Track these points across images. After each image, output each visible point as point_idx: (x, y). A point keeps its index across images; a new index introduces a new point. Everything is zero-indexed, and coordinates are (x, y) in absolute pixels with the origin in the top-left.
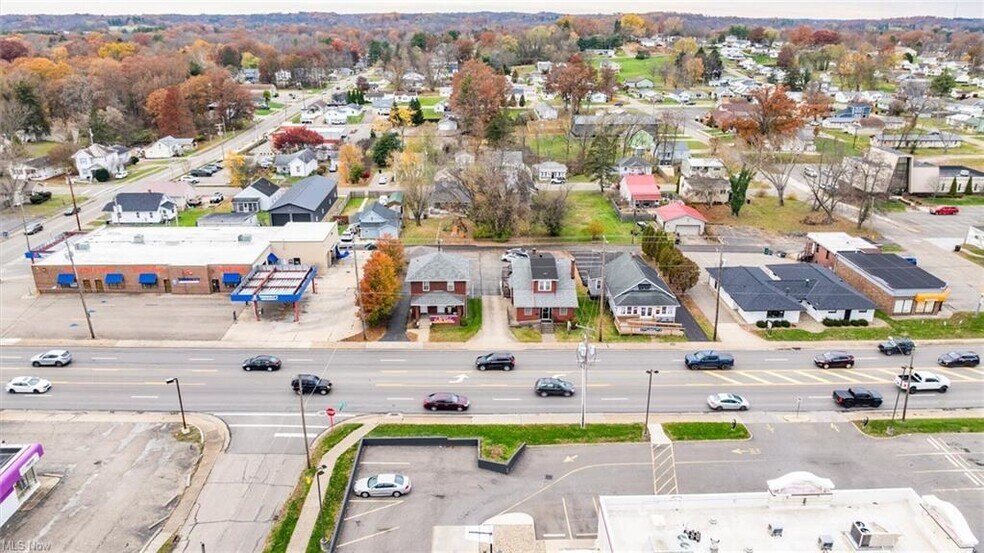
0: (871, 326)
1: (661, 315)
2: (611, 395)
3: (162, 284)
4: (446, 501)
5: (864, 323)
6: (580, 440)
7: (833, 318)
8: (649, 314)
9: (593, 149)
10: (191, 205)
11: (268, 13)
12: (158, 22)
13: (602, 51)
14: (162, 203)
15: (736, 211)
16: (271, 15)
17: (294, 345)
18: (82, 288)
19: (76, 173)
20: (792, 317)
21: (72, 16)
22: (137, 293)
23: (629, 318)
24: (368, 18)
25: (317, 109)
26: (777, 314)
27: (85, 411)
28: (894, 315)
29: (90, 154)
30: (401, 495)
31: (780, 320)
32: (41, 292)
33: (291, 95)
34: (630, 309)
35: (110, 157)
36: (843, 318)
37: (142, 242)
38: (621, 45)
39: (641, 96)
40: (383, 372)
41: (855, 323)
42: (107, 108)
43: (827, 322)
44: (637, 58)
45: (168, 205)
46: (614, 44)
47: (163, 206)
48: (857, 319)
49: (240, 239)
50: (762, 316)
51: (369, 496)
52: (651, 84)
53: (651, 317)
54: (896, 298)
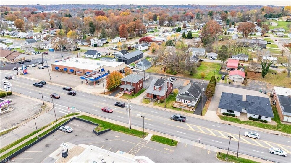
0: (268, 123)
1: (190, 104)
2: (149, 123)
3: (75, 72)
4: (77, 137)
5: (266, 122)
6: (126, 132)
7: (253, 118)
8: (186, 103)
9: (221, 50)
10: (107, 55)
11: (179, 5)
12: (149, 7)
13: (274, 19)
14: (97, 53)
15: (263, 76)
16: (180, 5)
17: (87, 92)
18: (60, 71)
19: (90, 44)
20: (237, 114)
21: (129, 5)
22: (70, 74)
23: (179, 102)
24: (207, 7)
25: (165, 32)
26: (232, 112)
27: (33, 97)
28: (283, 121)
29: (94, 40)
30: (68, 132)
31: (232, 114)
32: (53, 70)
33: (163, 28)
34: (180, 100)
35: (99, 41)
36: (258, 118)
37: (78, 62)
38: (282, 17)
39: (276, 34)
40: (99, 103)
41: (262, 121)
42: (109, 29)
43: (251, 118)
44: (287, 21)
45: (99, 54)
46: (279, 16)
47: (97, 54)
48: (264, 120)
49: (97, 64)
50: (225, 111)
51: (62, 131)
52: (284, 30)
53: (186, 104)
54: (284, 115)
